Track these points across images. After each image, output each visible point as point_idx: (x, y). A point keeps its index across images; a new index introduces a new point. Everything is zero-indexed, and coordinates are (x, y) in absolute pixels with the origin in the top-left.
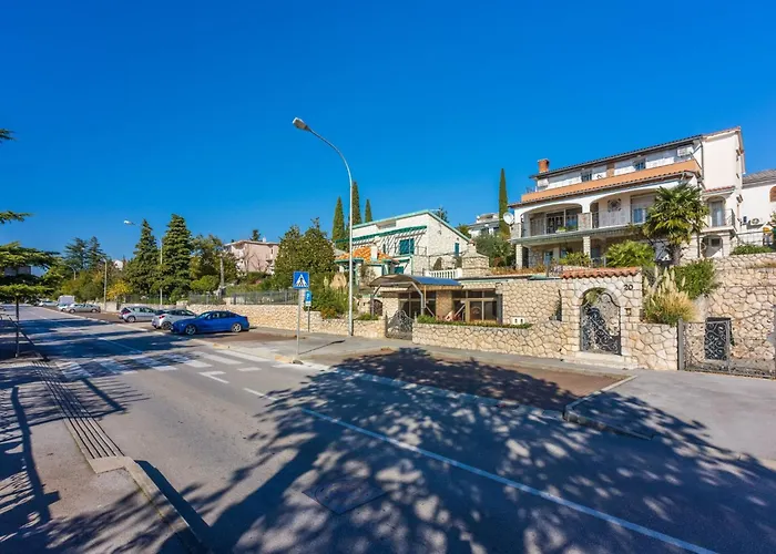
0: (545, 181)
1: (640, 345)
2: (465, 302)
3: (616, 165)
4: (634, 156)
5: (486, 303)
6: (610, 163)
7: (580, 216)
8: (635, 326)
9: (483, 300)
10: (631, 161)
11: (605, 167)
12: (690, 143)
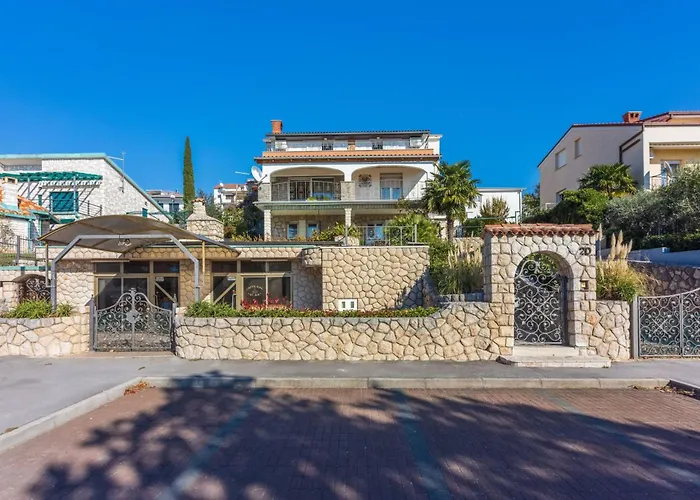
0: (284, 145)
1: (600, 331)
2: (238, 279)
3: (357, 142)
4: (374, 136)
5: (271, 280)
6: (351, 138)
7: (343, 185)
8: (593, 303)
9: (268, 275)
10: (369, 142)
11: (346, 142)
12: (418, 136)
